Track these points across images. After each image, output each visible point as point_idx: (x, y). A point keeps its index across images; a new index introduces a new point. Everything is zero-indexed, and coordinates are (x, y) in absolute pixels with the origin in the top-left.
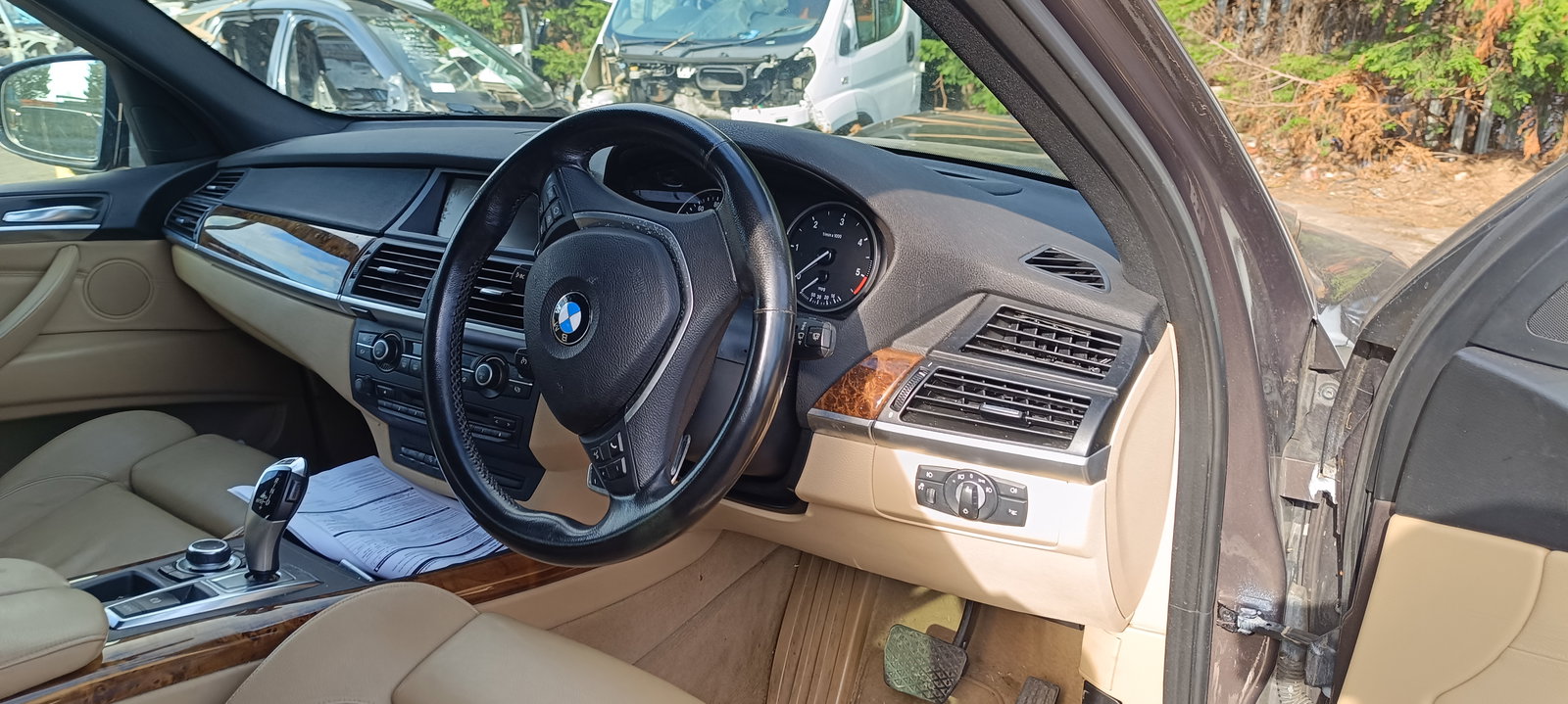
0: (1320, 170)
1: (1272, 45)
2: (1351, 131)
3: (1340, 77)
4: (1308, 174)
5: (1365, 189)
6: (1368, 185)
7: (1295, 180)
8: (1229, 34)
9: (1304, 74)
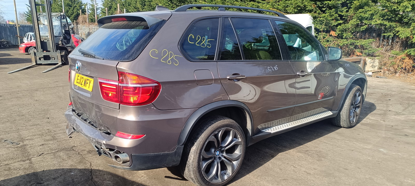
0: (400, 74)
1: (391, 49)
2: (405, 66)
3: (403, 55)
4: (397, 75)
5: (409, 78)
6: (410, 77)
7: (395, 76)
8: (382, 47)
9: (397, 55)
